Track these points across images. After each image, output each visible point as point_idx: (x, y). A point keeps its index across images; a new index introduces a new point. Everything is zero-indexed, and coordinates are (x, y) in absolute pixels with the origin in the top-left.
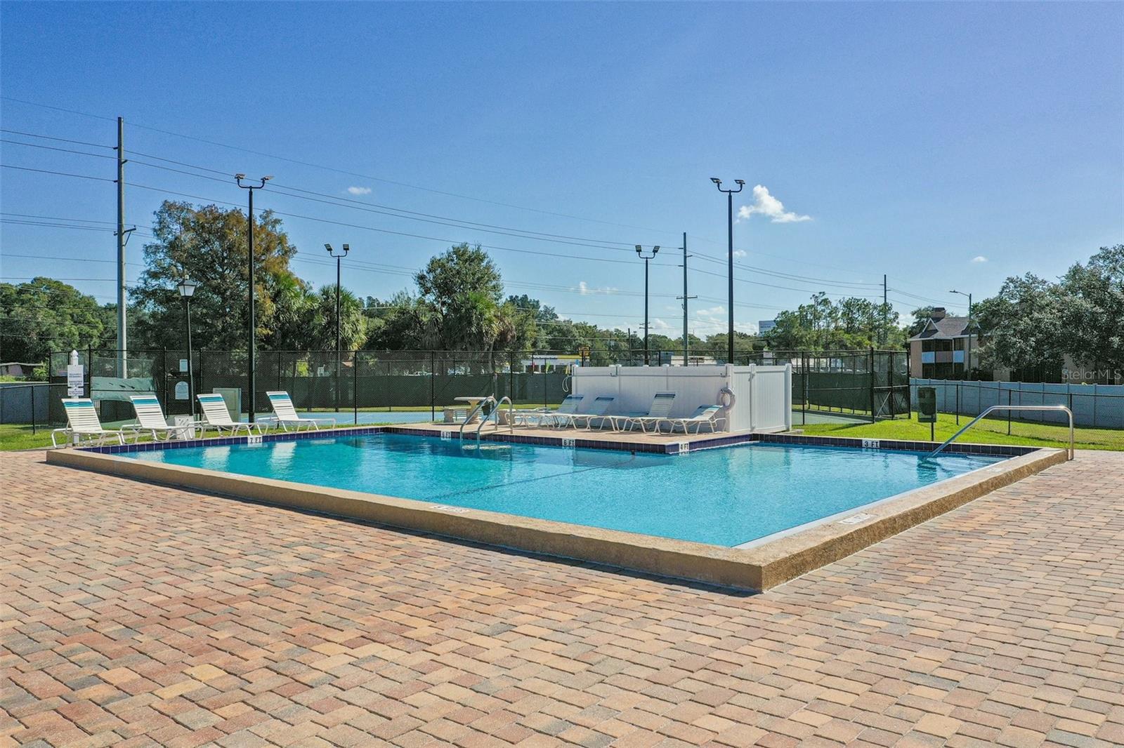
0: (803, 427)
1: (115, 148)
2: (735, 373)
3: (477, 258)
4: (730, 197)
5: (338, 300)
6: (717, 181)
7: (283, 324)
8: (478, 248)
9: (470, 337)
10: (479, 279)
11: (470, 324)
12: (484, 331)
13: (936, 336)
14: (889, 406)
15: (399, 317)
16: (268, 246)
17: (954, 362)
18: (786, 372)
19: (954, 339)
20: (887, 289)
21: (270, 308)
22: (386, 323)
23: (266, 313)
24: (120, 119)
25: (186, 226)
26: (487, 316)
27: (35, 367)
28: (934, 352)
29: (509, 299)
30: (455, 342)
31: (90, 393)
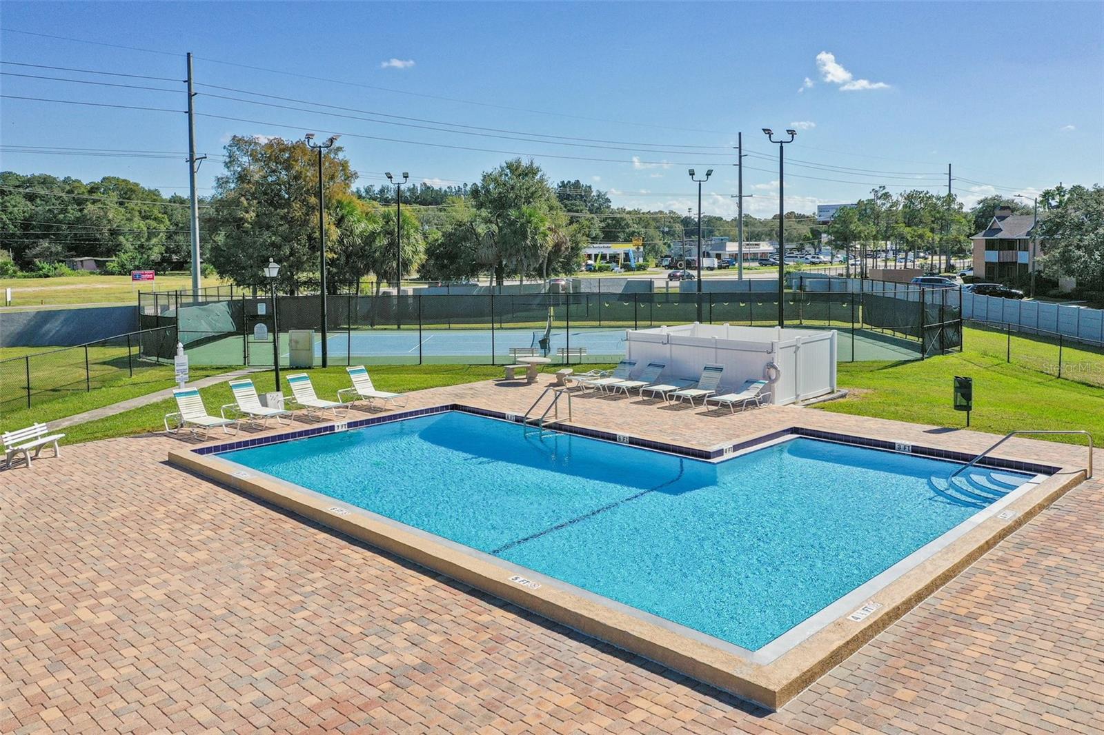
0: (853, 364)
1: (185, 81)
2: (781, 348)
3: (531, 172)
4: (782, 148)
5: (399, 223)
6: (768, 131)
7: (347, 247)
8: (532, 163)
9: (525, 250)
10: (532, 194)
11: (525, 237)
12: (539, 245)
13: (999, 236)
14: (940, 341)
15: (455, 229)
16: (333, 175)
17: (1018, 262)
18: (831, 339)
19: (1019, 240)
20: (951, 178)
21: (335, 233)
22: (443, 236)
23: (331, 239)
24: (189, 54)
25: (254, 158)
26: (542, 229)
27: (107, 261)
28: (997, 252)
29: (560, 185)
30: (510, 255)
31: (177, 334)
